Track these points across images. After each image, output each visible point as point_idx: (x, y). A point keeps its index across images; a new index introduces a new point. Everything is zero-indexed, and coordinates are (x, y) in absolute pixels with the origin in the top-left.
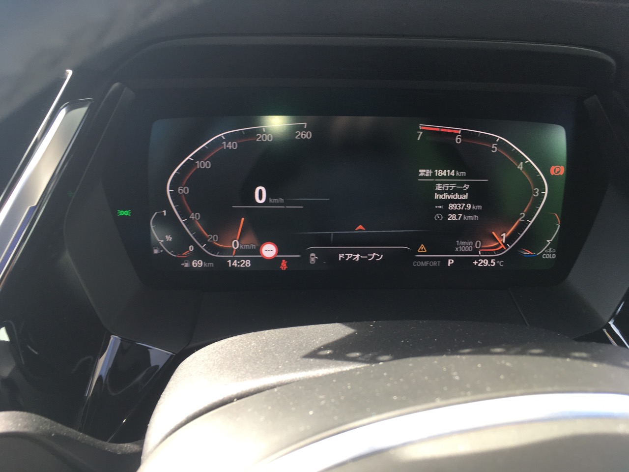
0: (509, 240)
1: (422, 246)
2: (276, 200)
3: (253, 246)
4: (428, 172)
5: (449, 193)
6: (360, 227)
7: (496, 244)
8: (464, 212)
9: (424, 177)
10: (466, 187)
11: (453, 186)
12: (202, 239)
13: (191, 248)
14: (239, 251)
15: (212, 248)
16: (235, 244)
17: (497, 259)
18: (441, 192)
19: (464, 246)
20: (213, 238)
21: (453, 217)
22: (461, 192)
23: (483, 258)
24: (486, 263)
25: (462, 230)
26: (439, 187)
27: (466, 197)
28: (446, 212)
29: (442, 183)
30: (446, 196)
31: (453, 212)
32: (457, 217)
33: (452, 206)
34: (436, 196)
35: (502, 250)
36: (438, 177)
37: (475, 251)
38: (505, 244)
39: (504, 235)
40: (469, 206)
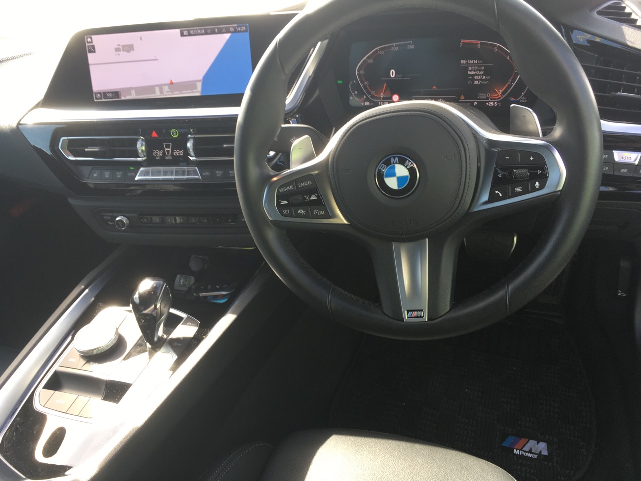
0: (503, 93)
1: (462, 96)
2: (399, 76)
3: (389, 96)
4: (465, 62)
5: (475, 71)
6: (434, 87)
7: (497, 95)
8: (482, 80)
9: (463, 64)
10: (483, 68)
11: (476, 68)
12: (369, 93)
13: (364, 97)
14: (383, 98)
15: (372, 96)
16: (382, 95)
17: (497, 102)
18: (471, 71)
19: (482, 96)
20: (373, 93)
21: (476, 82)
22: (480, 70)
23: (491, 102)
24: (492, 104)
25: (481, 88)
26: (470, 68)
27: (482, 72)
28: (473, 80)
29: (471, 66)
30: (473, 72)
31: (476, 80)
32: (479, 82)
33: (476, 77)
34: (469, 72)
35: (500, 98)
36: (470, 64)
37: (487, 98)
38: (501, 95)
39: (501, 90)
40: (484, 77)
